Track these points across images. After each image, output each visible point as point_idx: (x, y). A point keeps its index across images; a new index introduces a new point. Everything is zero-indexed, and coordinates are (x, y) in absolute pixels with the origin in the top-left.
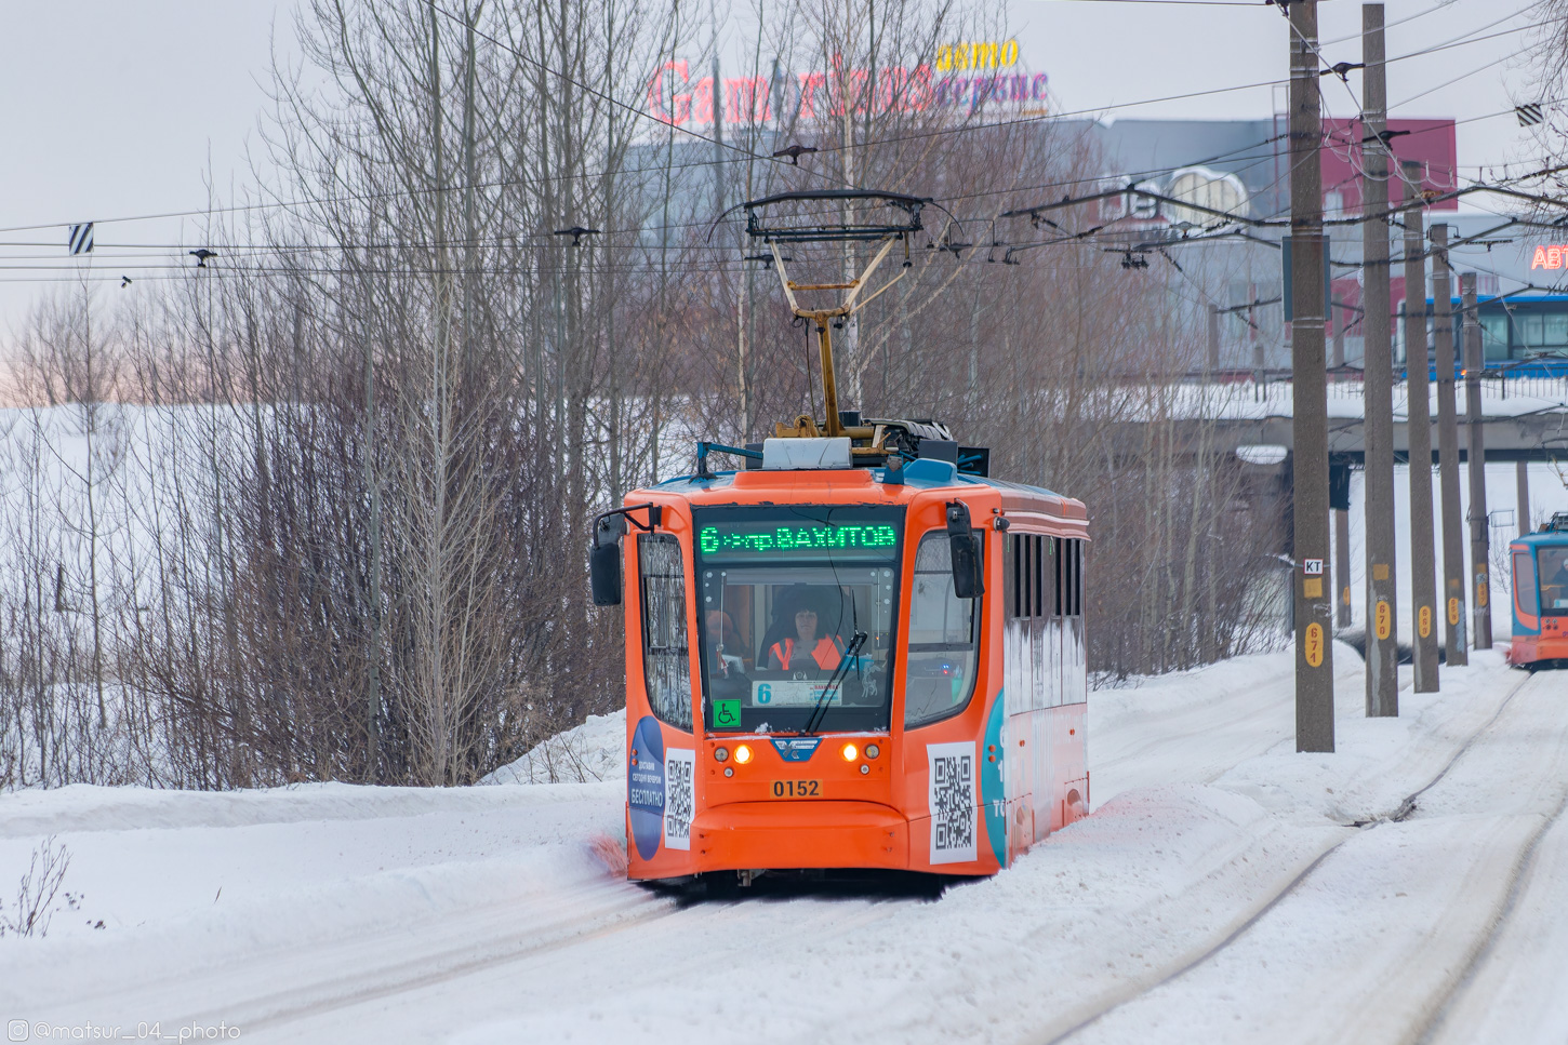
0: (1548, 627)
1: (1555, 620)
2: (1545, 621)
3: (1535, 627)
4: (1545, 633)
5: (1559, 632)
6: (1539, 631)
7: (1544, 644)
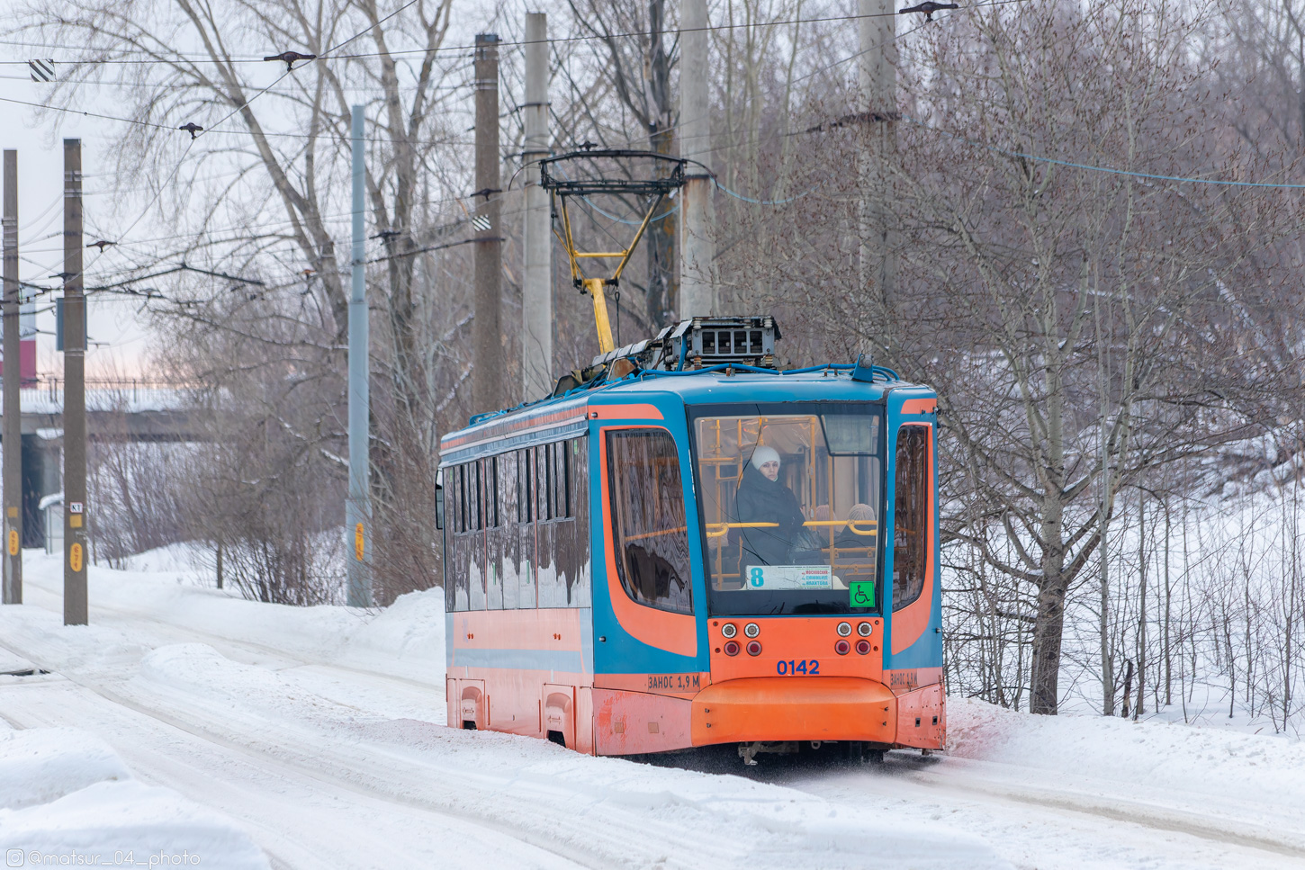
0: (733, 648)
1: (750, 627)
2: (720, 631)
3: (689, 648)
4: (722, 665)
5: (765, 664)
6: (703, 661)
7: (718, 698)
